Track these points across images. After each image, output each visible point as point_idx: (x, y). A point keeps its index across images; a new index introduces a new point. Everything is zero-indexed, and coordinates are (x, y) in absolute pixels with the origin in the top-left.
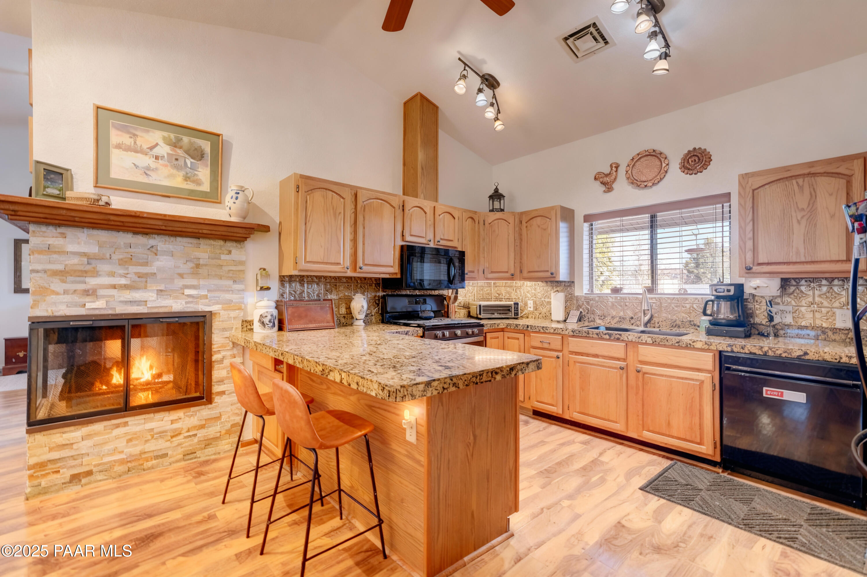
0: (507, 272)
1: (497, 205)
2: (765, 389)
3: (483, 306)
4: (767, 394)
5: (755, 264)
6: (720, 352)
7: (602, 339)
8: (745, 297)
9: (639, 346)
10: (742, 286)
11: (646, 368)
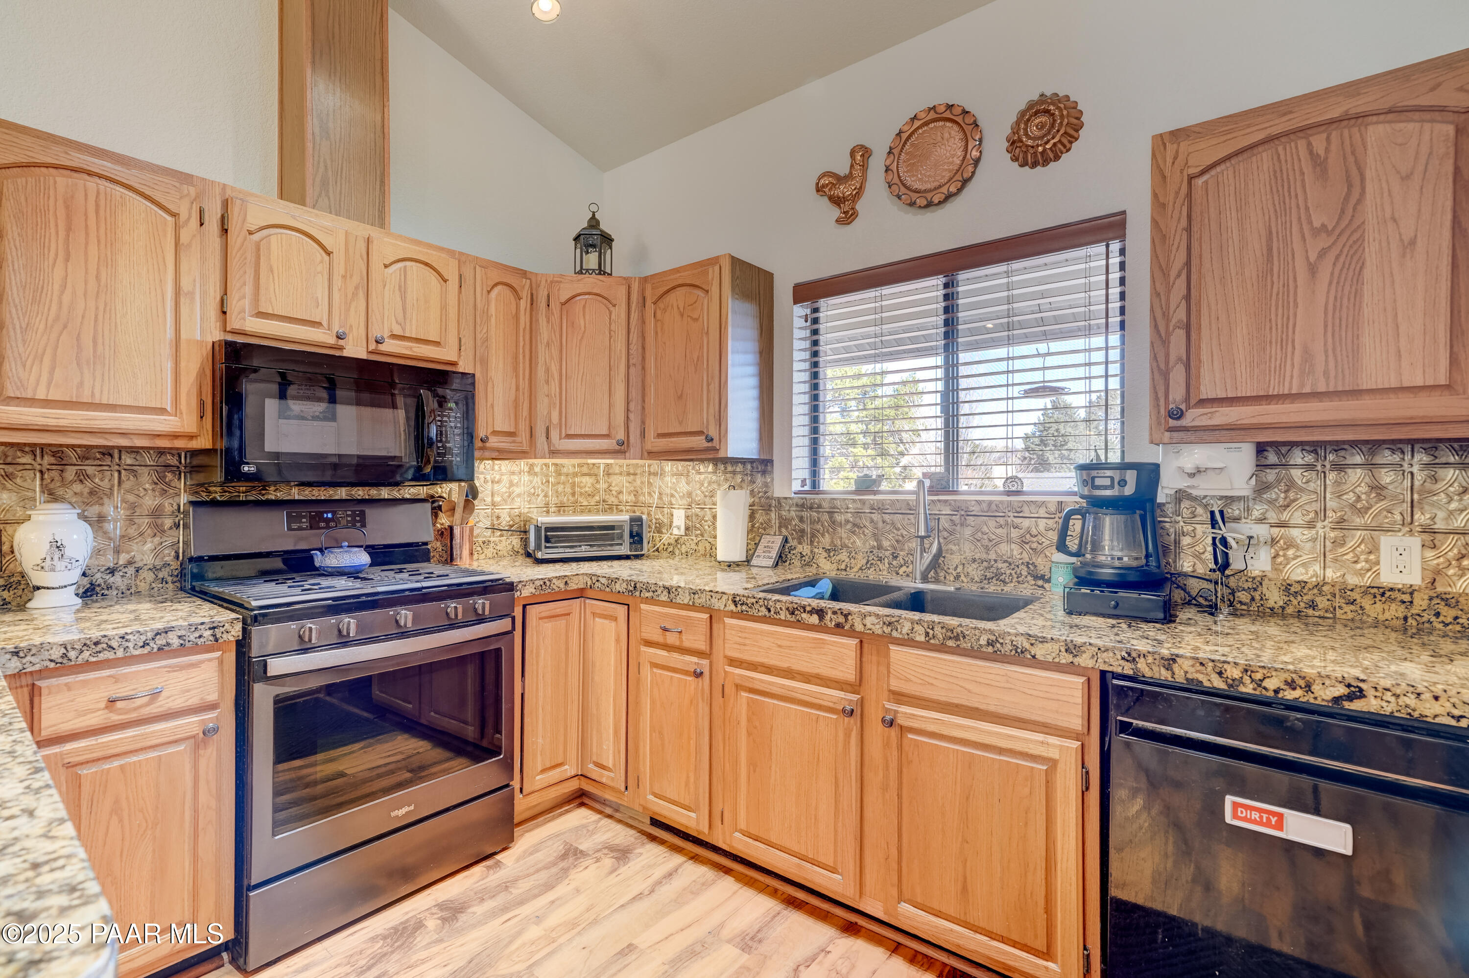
0: (607, 436)
1: (591, 261)
2: (1229, 799)
3: (548, 529)
4: (1235, 816)
5: (1193, 402)
6: (1103, 673)
7: (800, 625)
8: (1161, 498)
9: (892, 647)
10: (1155, 469)
11: (906, 713)
